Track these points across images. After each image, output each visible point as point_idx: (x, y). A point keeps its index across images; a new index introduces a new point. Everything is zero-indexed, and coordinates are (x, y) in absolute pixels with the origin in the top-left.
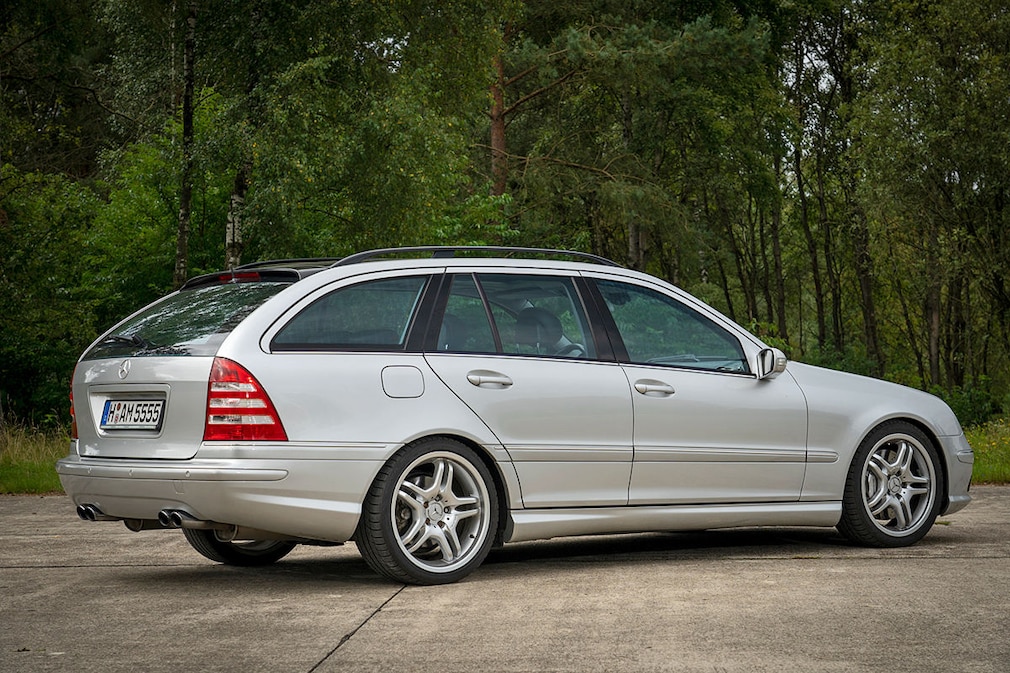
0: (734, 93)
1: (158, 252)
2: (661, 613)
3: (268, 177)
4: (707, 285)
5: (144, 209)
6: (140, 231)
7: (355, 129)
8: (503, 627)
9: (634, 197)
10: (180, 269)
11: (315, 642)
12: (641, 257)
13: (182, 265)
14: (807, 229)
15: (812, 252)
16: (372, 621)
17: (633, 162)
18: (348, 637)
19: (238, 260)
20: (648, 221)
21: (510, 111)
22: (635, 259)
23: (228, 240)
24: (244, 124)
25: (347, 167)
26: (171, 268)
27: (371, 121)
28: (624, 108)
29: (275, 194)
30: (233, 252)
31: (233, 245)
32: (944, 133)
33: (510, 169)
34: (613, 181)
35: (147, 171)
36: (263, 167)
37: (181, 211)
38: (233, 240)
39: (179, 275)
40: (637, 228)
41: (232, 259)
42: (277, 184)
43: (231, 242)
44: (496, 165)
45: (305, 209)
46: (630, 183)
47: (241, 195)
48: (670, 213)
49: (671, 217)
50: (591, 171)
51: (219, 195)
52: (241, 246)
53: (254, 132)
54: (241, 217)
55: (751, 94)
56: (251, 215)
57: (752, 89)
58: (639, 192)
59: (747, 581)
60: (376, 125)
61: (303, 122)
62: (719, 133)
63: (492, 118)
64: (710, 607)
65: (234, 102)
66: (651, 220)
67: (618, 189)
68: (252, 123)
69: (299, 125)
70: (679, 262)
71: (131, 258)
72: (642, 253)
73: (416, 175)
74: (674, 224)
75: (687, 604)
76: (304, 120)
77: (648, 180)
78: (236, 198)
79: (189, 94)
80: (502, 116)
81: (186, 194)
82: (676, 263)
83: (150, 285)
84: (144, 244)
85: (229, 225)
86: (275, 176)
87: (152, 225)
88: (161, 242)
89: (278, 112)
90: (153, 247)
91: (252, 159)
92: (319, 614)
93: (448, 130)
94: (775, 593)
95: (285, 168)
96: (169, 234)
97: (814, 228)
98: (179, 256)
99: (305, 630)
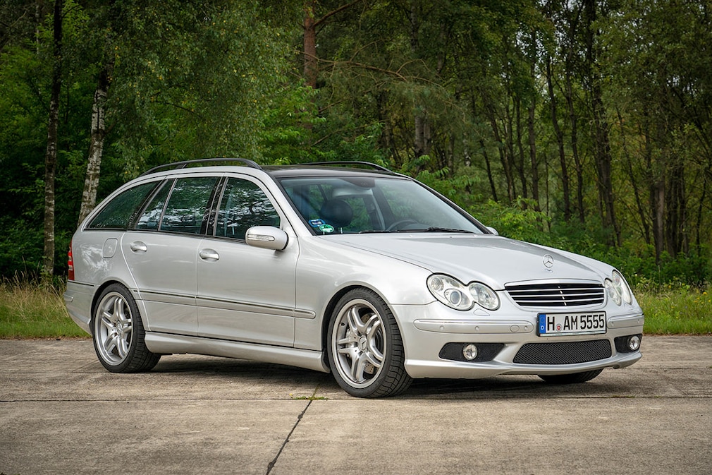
0: (503, 11)
1: (29, 136)
2: (527, 445)
3: (127, 75)
4: (469, 168)
5: (17, 101)
6: (14, 119)
7: (199, 36)
8: (399, 456)
9: (422, 95)
10: (50, 150)
11: (246, 469)
12: (425, 145)
13: (52, 147)
14: (555, 122)
15: (559, 142)
16: (285, 450)
17: (421, 66)
18: (272, 465)
19: (101, 143)
20: (433, 115)
21: (320, 22)
22: (420, 146)
23: (94, 127)
24: (107, 31)
25: (192, 68)
26: (42, 150)
27: (212, 30)
28: (412, 21)
29: (132, 89)
30: (97, 137)
31: (97, 131)
32: (679, 46)
33: (320, 71)
34: (405, 81)
35: (20, 69)
36: (122, 67)
37: (52, 102)
38: (98, 127)
39: (50, 156)
40: (422, 121)
41: (96, 143)
42: (134, 81)
43: (95, 128)
44: (309, 68)
45: (157, 101)
46: (419, 83)
47: (104, 90)
48: (451, 108)
49: (452, 112)
50: (387, 73)
51: (81, 89)
52: (104, 133)
53: (116, 38)
54: (103, 108)
55: (517, 12)
56: (113, 106)
57: (517, 7)
58: (427, 91)
59: (585, 417)
60: (215, 34)
61: (157, 30)
62: (490, 42)
63: (305, 28)
64: (566, 440)
65: (100, 12)
66: (435, 113)
67: (410, 89)
68: (114, 30)
69: (154, 32)
70: (453, 149)
71: (7, 141)
72: (426, 141)
73: (247, 76)
74: (454, 118)
75: (545, 437)
76: (158, 28)
77: (433, 81)
78: (100, 92)
79: (59, 5)
80: (313, 27)
81: (56, 89)
82: (450, 149)
83: (24, 164)
84: (18, 130)
85: (94, 115)
86: (133, 74)
87: (24, 114)
88: (31, 128)
89: (136, 20)
90: (25, 132)
91: (114, 59)
92: (237, 444)
93: (275, 39)
94: (612, 427)
95: (141, 68)
96: (38, 121)
97: (560, 122)
98: (51, 140)
99: (232, 458)
